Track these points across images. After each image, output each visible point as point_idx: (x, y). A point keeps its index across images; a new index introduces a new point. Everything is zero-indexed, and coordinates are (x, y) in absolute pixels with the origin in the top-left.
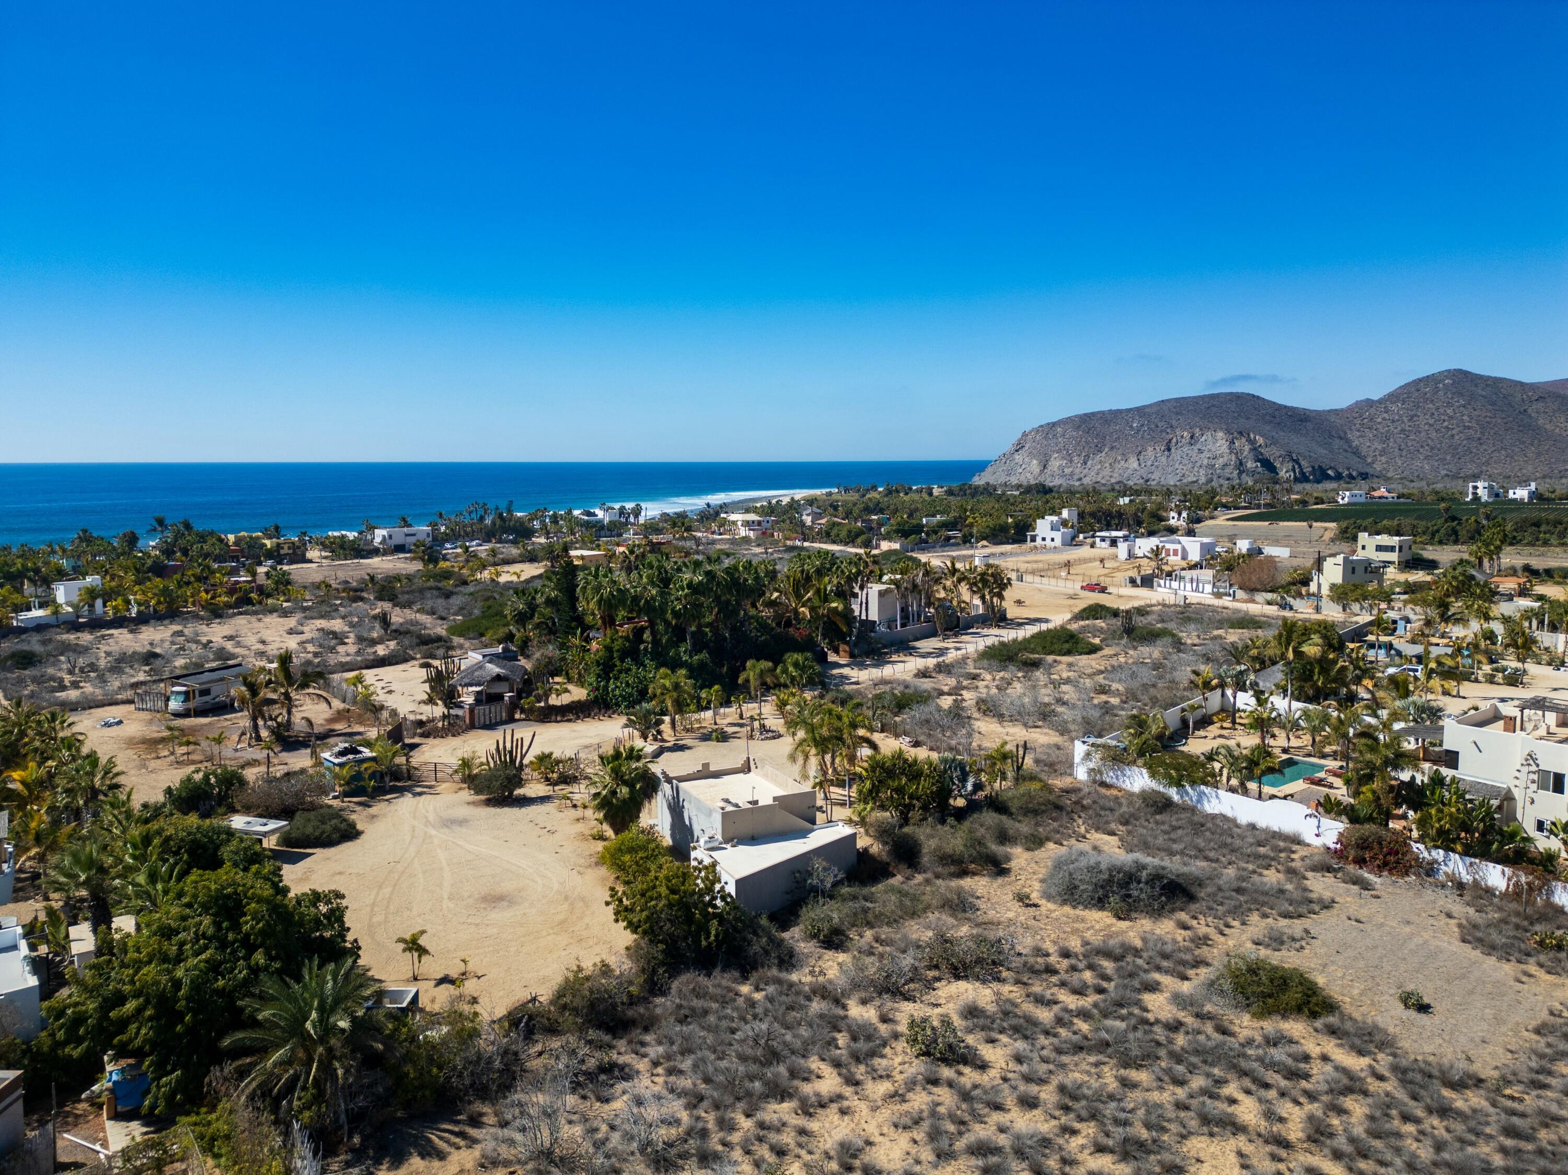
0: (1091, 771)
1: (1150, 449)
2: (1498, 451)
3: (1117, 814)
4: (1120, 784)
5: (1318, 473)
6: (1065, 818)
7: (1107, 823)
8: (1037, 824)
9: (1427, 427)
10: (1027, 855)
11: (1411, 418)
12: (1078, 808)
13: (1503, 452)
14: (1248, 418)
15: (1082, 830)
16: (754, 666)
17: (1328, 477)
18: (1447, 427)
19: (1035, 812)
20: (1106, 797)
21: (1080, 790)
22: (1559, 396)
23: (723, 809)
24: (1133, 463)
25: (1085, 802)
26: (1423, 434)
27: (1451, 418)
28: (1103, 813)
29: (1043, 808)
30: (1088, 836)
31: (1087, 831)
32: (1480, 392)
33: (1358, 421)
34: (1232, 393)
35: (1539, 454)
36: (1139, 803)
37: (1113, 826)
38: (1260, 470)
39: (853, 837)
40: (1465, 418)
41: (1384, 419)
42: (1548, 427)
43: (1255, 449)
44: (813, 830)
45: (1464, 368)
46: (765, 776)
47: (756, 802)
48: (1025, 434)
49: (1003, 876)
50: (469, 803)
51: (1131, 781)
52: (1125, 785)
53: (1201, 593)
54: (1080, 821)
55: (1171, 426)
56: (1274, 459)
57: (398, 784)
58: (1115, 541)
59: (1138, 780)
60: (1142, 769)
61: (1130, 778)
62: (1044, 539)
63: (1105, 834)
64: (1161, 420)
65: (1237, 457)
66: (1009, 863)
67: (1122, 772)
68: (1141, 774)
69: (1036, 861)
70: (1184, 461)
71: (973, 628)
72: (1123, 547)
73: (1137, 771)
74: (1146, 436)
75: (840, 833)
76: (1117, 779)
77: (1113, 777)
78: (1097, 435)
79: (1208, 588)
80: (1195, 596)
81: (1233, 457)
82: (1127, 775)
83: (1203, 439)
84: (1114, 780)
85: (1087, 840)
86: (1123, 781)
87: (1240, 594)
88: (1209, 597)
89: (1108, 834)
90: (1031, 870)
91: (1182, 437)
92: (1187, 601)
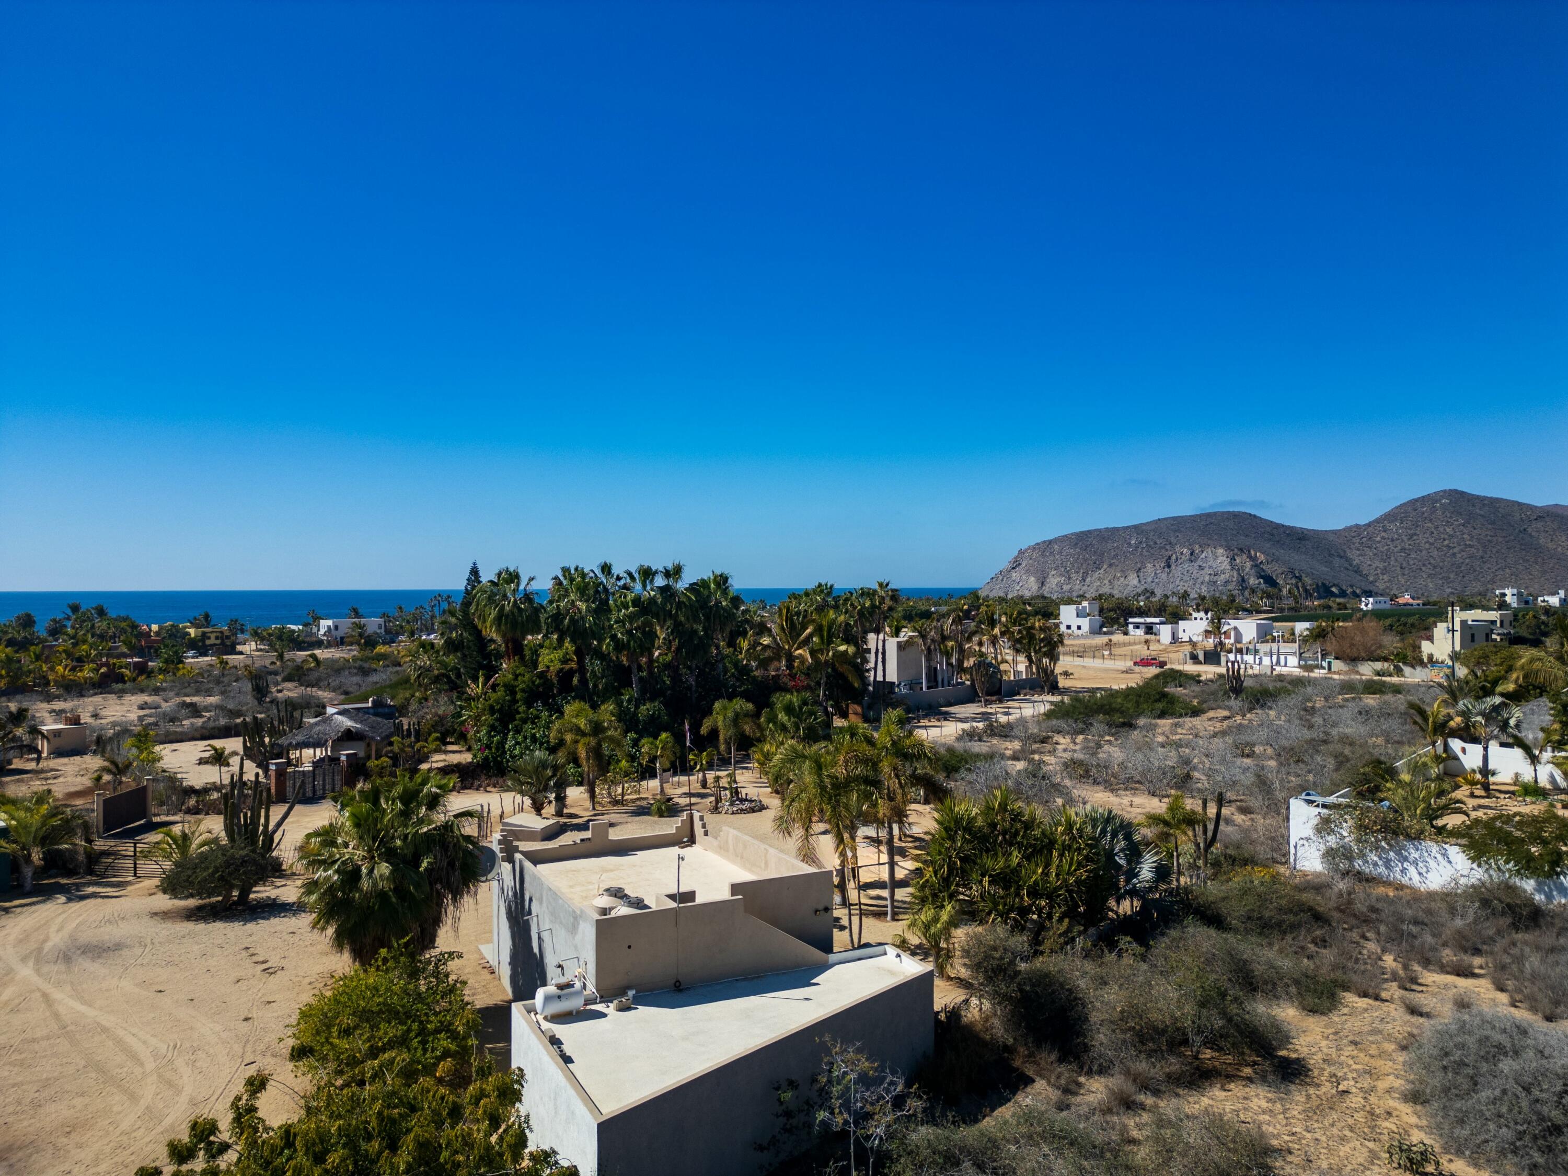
1: (1149, 565)
2: (1502, 569)
3: (1443, 931)
4: (1396, 875)
5: (1321, 590)
7: (1432, 949)
9: (1427, 546)
10: (1317, 1024)
11: (1411, 537)
13: (1507, 570)
14: (1247, 536)
15: (1393, 964)
16: (725, 708)
17: (1333, 594)
18: (1448, 546)
19: (1279, 928)
20: (1366, 900)
22: (1558, 516)
23: (604, 911)
24: (1133, 580)
26: (1424, 552)
27: (1451, 536)
30: (1417, 977)
31: (1406, 967)
32: (1478, 511)
33: (1356, 540)
34: (1229, 512)
35: (1544, 572)
38: (1263, 586)
39: (922, 985)
40: (1465, 536)
41: (1383, 538)
42: (1551, 545)
43: (1256, 566)
44: (826, 967)
45: (1460, 489)
46: (722, 849)
47: (691, 896)
48: (1021, 552)
49: (1297, 1081)
50: (156, 914)
51: (1424, 870)
52: (1410, 879)
53: (1285, 665)
54: (1372, 946)
55: (1170, 543)
56: (1277, 576)
57: (63, 881)
58: (1151, 628)
59: (1441, 868)
60: (1446, 846)
61: (1420, 864)
62: (1069, 627)
63: (1448, 973)
64: (1159, 538)
65: (1239, 574)
66: (1291, 1046)
67: (1398, 853)
68: (1445, 855)
69: (1355, 1043)
70: (1185, 578)
71: (1019, 694)
72: (1165, 632)
73: (1434, 851)
74: (1145, 553)
75: (892, 973)
76: (1387, 868)
77: (1380, 863)
78: (1095, 552)
79: (1293, 661)
80: (1284, 669)
81: (1235, 574)
82: (1411, 858)
83: (1203, 555)
84: (1382, 870)
85: (1424, 989)
86: (1402, 871)
87: (1337, 665)
88: (1298, 670)
89: (1458, 975)
90: (1357, 1067)
91: (1182, 553)
92: (1275, 673)
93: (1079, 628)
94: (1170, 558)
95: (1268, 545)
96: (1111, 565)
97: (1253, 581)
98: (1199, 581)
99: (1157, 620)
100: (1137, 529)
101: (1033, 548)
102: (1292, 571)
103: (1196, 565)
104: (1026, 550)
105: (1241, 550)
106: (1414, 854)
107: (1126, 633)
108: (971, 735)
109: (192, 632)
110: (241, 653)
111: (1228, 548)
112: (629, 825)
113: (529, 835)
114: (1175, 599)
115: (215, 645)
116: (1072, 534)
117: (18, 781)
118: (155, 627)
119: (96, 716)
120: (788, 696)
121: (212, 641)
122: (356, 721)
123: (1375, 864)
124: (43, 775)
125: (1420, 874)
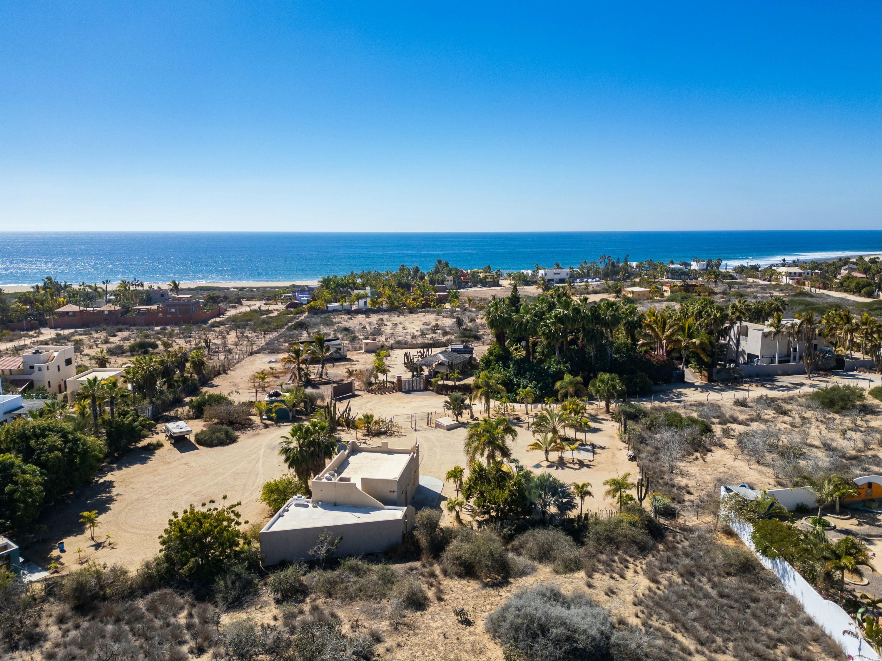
0: (726, 517)
44: (382, 509)
57: (303, 417)
71: (856, 370)
109: (481, 275)
110: (501, 286)
115: (490, 281)
122: (445, 357)
123: (738, 528)
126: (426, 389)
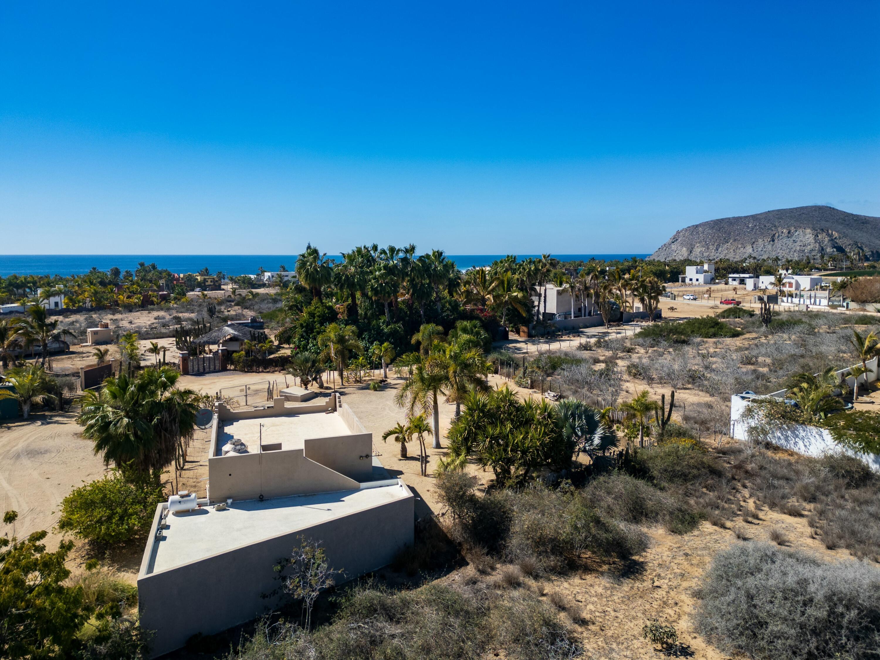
0: (752, 430)
1: (760, 240)
3: (798, 485)
4: (791, 446)
6: (726, 489)
7: (784, 497)
8: (687, 494)
10: (671, 540)
12: (740, 474)
14: (827, 221)
15: (751, 505)
19: (685, 477)
20: (776, 462)
21: (740, 451)
24: (749, 250)
25: (749, 467)
28: (776, 482)
29: (695, 471)
30: (761, 515)
31: (758, 508)
36: (824, 472)
37: (793, 502)
38: (836, 253)
43: (832, 240)
46: (343, 416)
48: (678, 232)
49: (633, 577)
50: (76, 434)
51: (807, 444)
52: (799, 449)
53: (820, 305)
54: (746, 493)
55: (775, 226)
56: (846, 247)
57: (47, 413)
58: (743, 280)
59: (818, 443)
60: (822, 430)
61: (806, 440)
62: (691, 280)
63: (785, 513)
64: (768, 223)
65: (820, 245)
66: (644, 554)
67: (793, 432)
68: (821, 435)
69: (686, 555)
70: (784, 248)
71: (634, 321)
72: (750, 283)
73: (814, 432)
74: (758, 232)
75: (392, 496)
76: (786, 441)
77: (782, 437)
78: (725, 232)
79: (825, 302)
80: (815, 307)
81: (817, 245)
82: (800, 436)
83: (797, 234)
84: (783, 442)
85: (760, 522)
86: (794, 443)
87: (853, 305)
88: (827, 308)
89: (790, 515)
90: (678, 571)
91: (782, 232)
92: (809, 309)
93: (697, 280)
94: (774, 235)
95: (841, 227)
96: (735, 240)
97: (829, 250)
98: (793, 250)
99: (747, 275)
100: (754, 217)
101: (686, 230)
102: (856, 243)
103: (791, 240)
104: (682, 231)
105: (822, 230)
106: (802, 434)
107: (727, 283)
108: (585, 347)
109: (199, 278)
110: (223, 290)
111: (814, 229)
112: (354, 395)
113: (294, 399)
114: (770, 261)
115: (210, 285)
116: (711, 221)
117: (69, 358)
118: (182, 276)
119: (131, 322)
120: (465, 323)
121: (209, 283)
122: (235, 330)
123: (779, 438)
124: (81, 355)
125: (805, 446)
126: (224, 369)
